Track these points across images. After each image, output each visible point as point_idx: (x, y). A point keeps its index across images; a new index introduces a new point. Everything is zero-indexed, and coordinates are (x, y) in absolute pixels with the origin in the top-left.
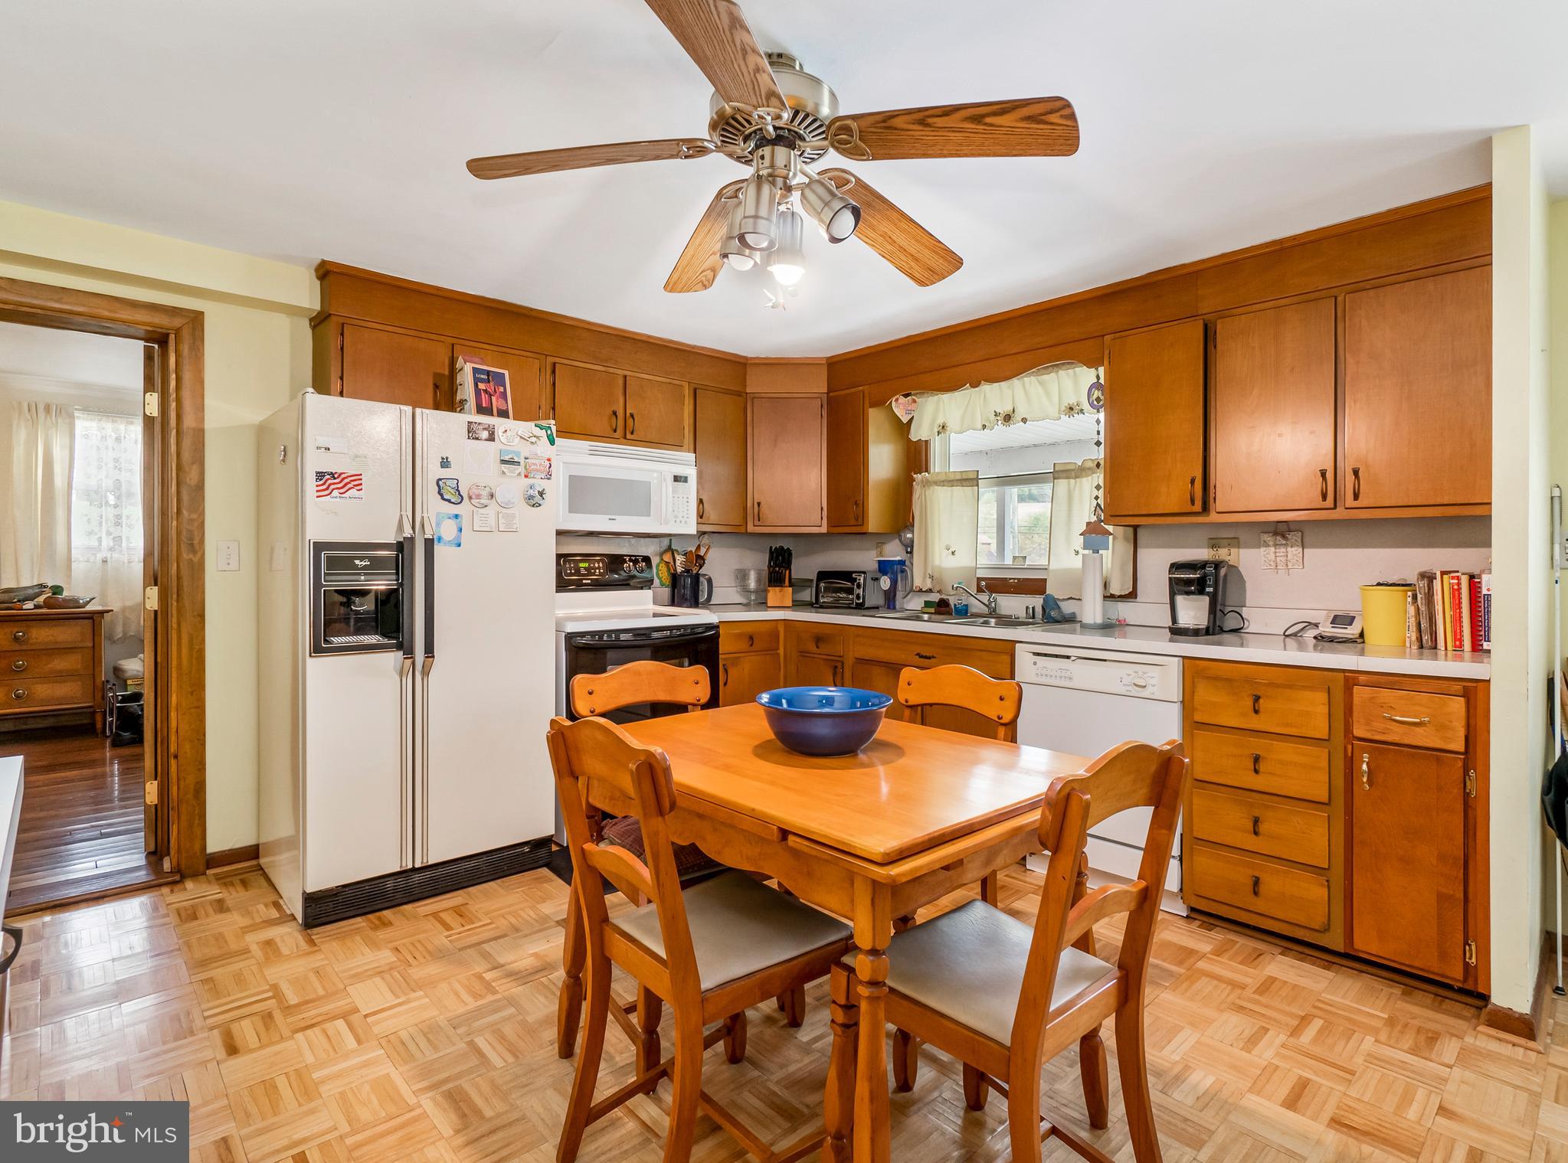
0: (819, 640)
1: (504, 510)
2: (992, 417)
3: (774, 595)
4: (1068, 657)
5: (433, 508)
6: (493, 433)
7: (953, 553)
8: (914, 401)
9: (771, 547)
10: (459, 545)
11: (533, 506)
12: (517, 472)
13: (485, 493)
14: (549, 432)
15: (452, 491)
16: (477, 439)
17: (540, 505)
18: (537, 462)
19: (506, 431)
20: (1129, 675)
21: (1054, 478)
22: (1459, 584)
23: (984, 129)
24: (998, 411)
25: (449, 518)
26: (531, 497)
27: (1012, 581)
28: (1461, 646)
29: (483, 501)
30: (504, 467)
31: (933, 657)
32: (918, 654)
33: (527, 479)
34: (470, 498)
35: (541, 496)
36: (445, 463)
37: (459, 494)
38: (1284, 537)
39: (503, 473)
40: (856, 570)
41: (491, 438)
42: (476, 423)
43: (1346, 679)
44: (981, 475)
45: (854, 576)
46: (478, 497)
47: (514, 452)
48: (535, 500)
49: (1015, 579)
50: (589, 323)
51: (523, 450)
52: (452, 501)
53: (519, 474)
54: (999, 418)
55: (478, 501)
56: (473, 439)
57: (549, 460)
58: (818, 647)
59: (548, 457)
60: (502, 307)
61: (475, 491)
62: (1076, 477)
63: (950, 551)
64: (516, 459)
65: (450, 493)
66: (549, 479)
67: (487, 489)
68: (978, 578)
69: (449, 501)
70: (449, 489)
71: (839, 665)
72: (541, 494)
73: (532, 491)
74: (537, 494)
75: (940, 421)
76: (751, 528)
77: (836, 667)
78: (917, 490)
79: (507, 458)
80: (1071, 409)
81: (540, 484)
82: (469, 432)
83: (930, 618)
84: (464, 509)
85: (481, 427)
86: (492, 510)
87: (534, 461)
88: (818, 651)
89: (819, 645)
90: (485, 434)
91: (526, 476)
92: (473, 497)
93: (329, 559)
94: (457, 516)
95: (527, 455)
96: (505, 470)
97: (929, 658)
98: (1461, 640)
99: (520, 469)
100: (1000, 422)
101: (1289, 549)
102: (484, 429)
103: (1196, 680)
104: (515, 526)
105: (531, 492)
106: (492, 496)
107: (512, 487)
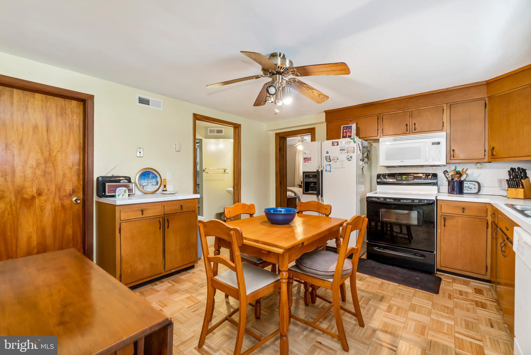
1: (341, 162)
5: (325, 163)
6: (338, 143)
10: (330, 172)
11: (349, 161)
13: (336, 158)
14: (354, 140)
16: (334, 145)
17: (351, 160)
18: (350, 149)
19: (342, 142)
26: (348, 158)
29: (335, 161)
30: (341, 151)
34: (333, 160)
36: (327, 153)
37: (330, 159)
39: (341, 153)
41: (338, 145)
46: (335, 160)
47: (343, 147)
48: (350, 159)
50: (395, 98)
51: (347, 146)
53: (345, 153)
57: (354, 147)
59: (353, 147)
60: (365, 105)
61: (334, 158)
64: (344, 149)
65: (329, 159)
66: (354, 153)
67: (337, 157)
69: (328, 161)
72: (351, 157)
79: (341, 149)
81: (351, 154)
82: (332, 144)
84: (331, 163)
85: (335, 142)
86: (338, 162)
87: (349, 149)
90: (336, 144)
91: (347, 153)
93: (305, 175)
94: (330, 165)
95: (347, 147)
99: (346, 151)
104: (344, 166)
105: (348, 157)
106: (338, 159)
107: (343, 156)
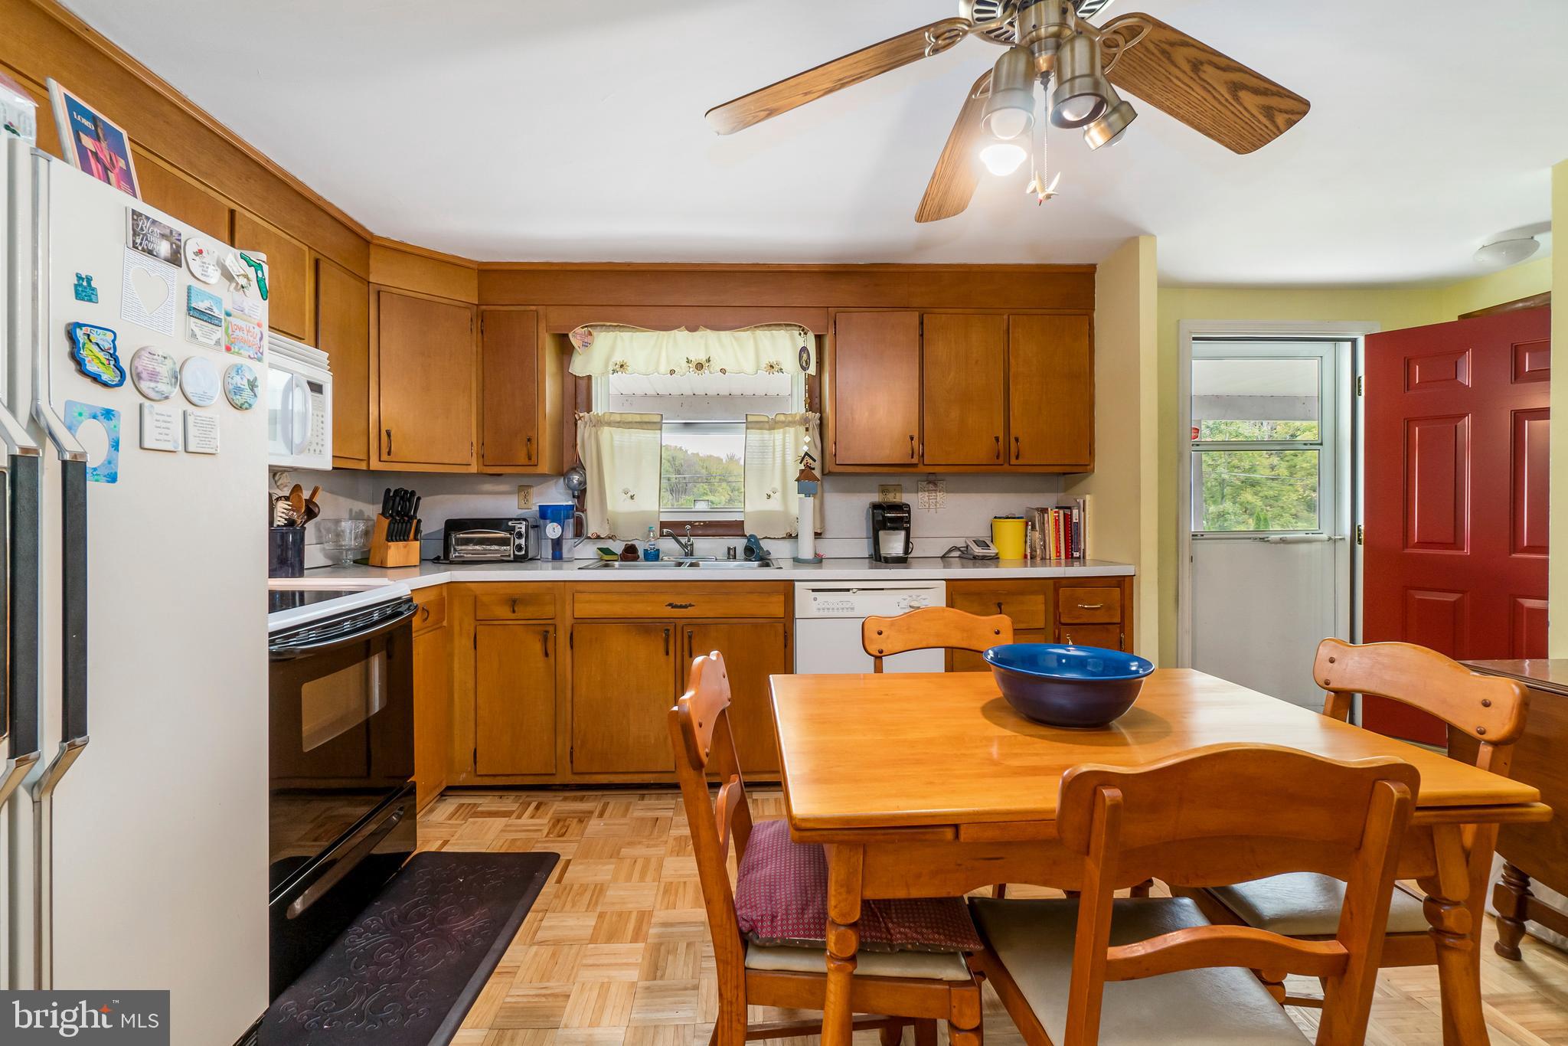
0: (513, 603)
1: (193, 411)
2: (684, 364)
3: (396, 552)
4: (848, 590)
6: (178, 250)
7: (632, 497)
8: (590, 334)
9: (388, 491)
10: (116, 480)
12: (215, 337)
13: (164, 370)
14: (260, 272)
15: (101, 355)
16: (150, 252)
17: (250, 408)
19: (201, 252)
20: (905, 600)
21: (747, 428)
22: (1058, 516)
23: (1227, 100)
24: (690, 359)
25: (94, 418)
26: (235, 389)
27: (697, 524)
28: (1060, 556)
29: (159, 387)
30: (195, 323)
31: (691, 605)
32: (670, 605)
33: (228, 355)
34: (137, 376)
35: (252, 390)
36: (85, 291)
37: (116, 365)
38: (935, 485)
39: (194, 335)
40: (511, 517)
41: (175, 258)
42: (148, 218)
43: (1055, 584)
44: (667, 419)
45: (510, 523)
46: (152, 375)
47: (211, 297)
48: (242, 395)
49: (701, 522)
51: (224, 296)
52: (105, 377)
53: (218, 343)
54: (690, 365)
55: (153, 385)
56: (143, 250)
57: (262, 324)
58: (514, 612)
59: (260, 318)
61: (146, 362)
62: (770, 429)
63: (629, 495)
64: (214, 313)
65: (97, 359)
66: (259, 359)
67: (167, 363)
68: (661, 522)
69: (96, 379)
70: (95, 349)
71: (551, 629)
72: (252, 385)
73: (238, 377)
74: (246, 384)
75: (618, 358)
76: (375, 465)
77: (547, 632)
78: (584, 432)
79: (202, 306)
80: (772, 367)
81: (249, 366)
82: (135, 234)
83: (620, 565)
84: (123, 400)
85: (157, 231)
87: (239, 323)
88: (513, 616)
89: (516, 609)
90: (164, 248)
91: (228, 349)
92: (144, 375)
94: (108, 414)
95: (230, 308)
96: (197, 331)
97: (686, 607)
98: (1060, 552)
99: (219, 333)
100: (691, 369)
101: (938, 494)
102: (163, 236)
103: (954, 596)
105: (238, 381)
107: (209, 365)
